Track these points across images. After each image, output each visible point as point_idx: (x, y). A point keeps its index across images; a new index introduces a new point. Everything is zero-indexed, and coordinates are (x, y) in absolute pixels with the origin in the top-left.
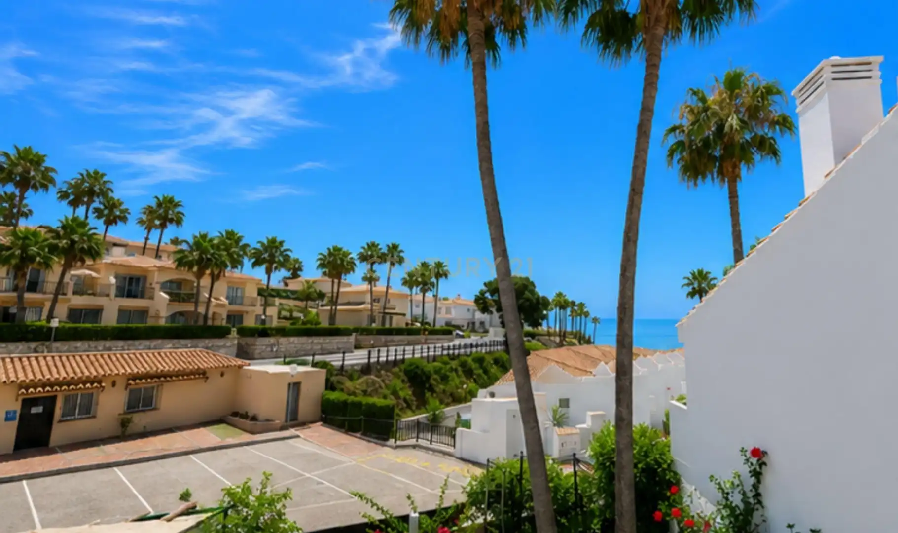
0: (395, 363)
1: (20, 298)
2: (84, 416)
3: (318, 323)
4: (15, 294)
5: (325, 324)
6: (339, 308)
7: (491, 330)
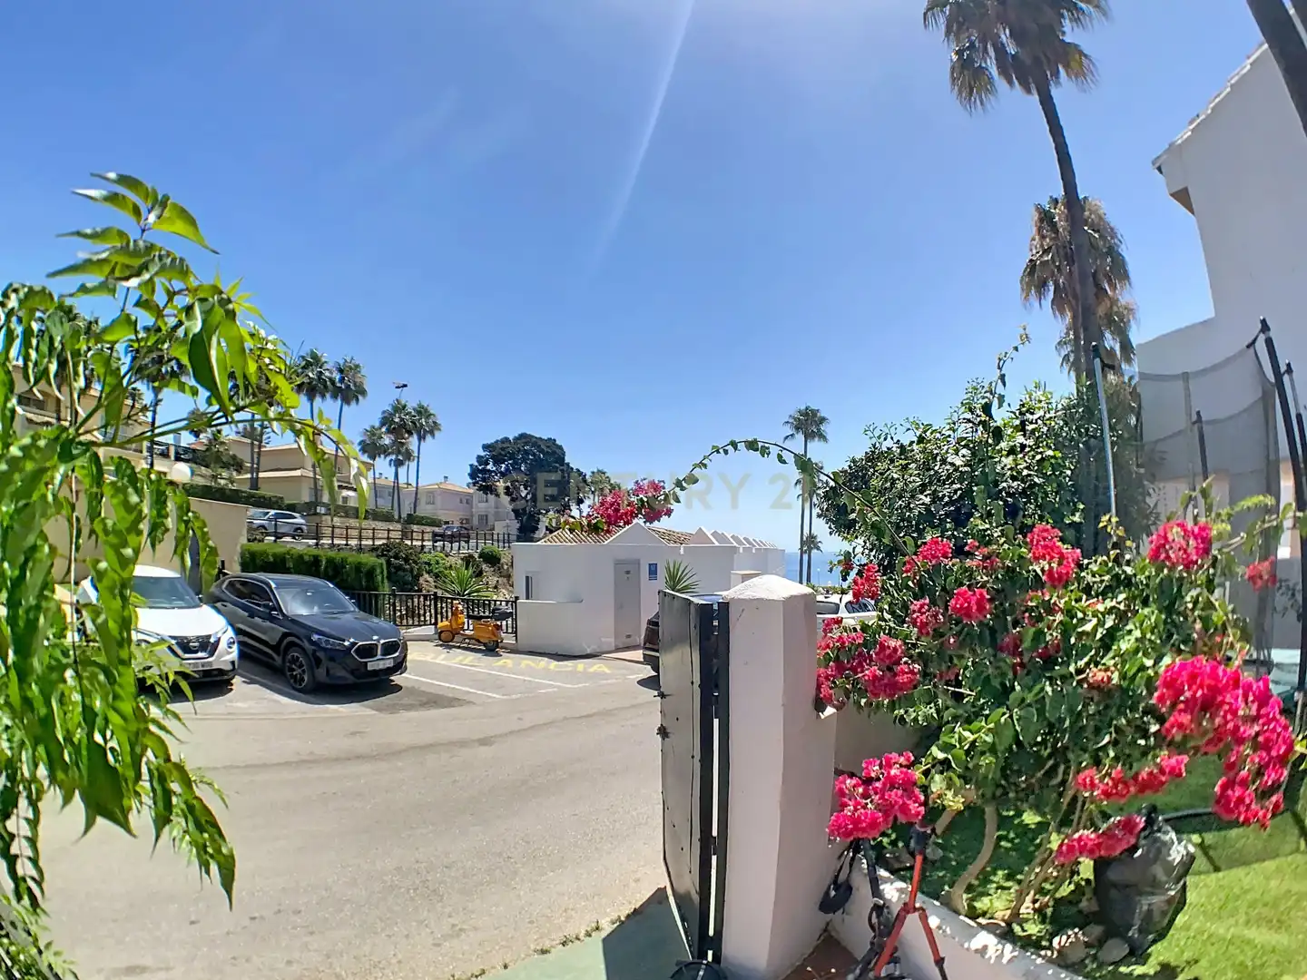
7: (498, 525)
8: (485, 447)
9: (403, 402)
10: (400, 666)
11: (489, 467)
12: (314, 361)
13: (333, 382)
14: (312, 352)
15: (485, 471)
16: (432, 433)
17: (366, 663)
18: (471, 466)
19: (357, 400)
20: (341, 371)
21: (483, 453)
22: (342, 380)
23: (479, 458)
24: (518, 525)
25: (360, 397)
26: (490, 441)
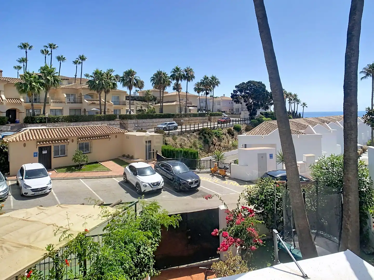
0: (195, 131)
1: (32, 105)
2: (63, 155)
3: (155, 112)
4: (30, 104)
5: (158, 112)
6: (164, 104)
7: (242, 112)
8: (236, 87)
9: (207, 76)
10: (198, 186)
11: (238, 94)
12: (177, 70)
13: (184, 75)
14: (177, 67)
15: (236, 95)
16: (217, 85)
17: (191, 186)
18: (232, 94)
19: (192, 80)
20: (186, 71)
21: (235, 89)
22: (187, 74)
23: (234, 91)
24: (249, 113)
25: (193, 79)
26: (238, 84)
